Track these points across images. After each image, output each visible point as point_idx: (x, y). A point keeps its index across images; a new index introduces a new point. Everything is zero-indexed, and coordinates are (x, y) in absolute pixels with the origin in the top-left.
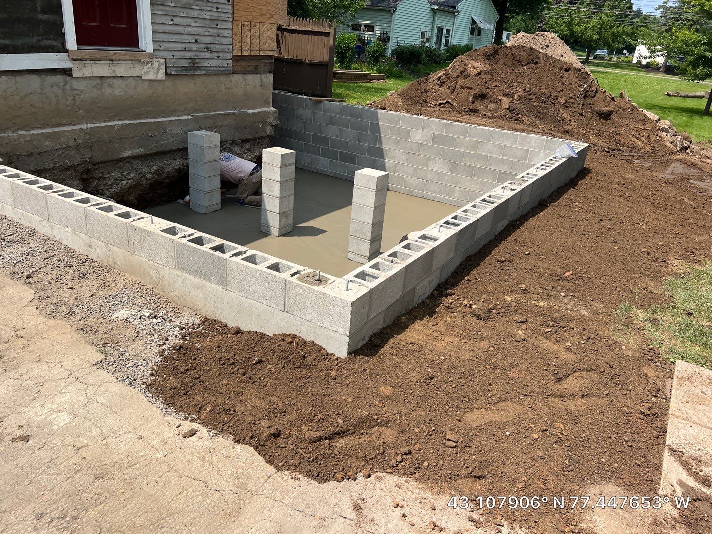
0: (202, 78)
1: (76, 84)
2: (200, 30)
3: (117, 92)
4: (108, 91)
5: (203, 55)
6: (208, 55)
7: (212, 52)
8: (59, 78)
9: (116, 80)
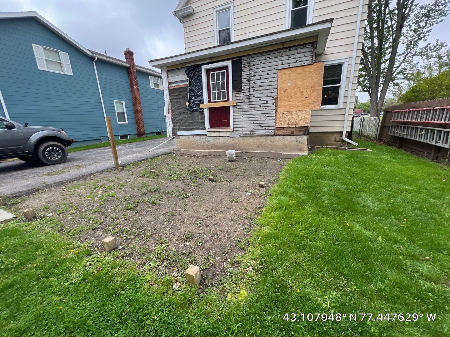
0: (257, 137)
1: (208, 138)
2: (256, 119)
3: (221, 141)
4: (218, 141)
5: (257, 128)
6: (260, 128)
7: (262, 127)
8: (204, 137)
9: (221, 138)
